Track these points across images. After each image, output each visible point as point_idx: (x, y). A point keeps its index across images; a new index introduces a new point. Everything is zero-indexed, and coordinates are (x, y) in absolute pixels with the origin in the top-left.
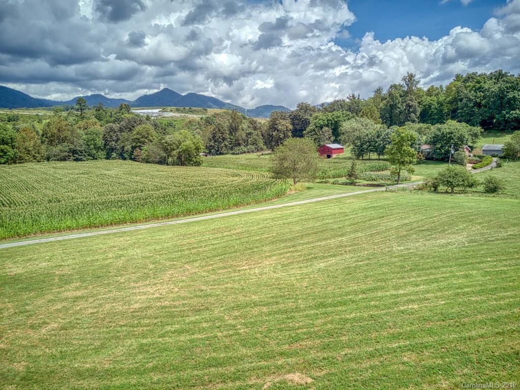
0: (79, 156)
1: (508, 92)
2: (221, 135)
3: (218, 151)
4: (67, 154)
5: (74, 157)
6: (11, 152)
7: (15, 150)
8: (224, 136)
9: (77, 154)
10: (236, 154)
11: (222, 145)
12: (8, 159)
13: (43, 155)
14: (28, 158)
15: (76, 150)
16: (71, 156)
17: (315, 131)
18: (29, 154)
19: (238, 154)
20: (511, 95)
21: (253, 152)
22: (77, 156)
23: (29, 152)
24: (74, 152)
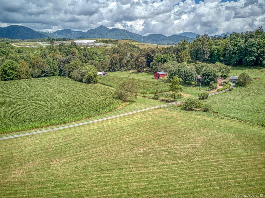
0: (46, 74)
1: (249, 48)
2: (114, 62)
3: (113, 69)
4: (41, 73)
5: (44, 74)
6: (15, 74)
7: (17, 72)
8: (116, 62)
9: (45, 73)
10: (122, 71)
11: (115, 67)
12: (13, 76)
13: (30, 74)
14: (23, 75)
15: (45, 71)
16: (43, 74)
17: (155, 63)
18: (24, 74)
19: (123, 71)
20: (250, 49)
21: (130, 70)
22: (45, 74)
23: (23, 73)
24: (44, 72)
